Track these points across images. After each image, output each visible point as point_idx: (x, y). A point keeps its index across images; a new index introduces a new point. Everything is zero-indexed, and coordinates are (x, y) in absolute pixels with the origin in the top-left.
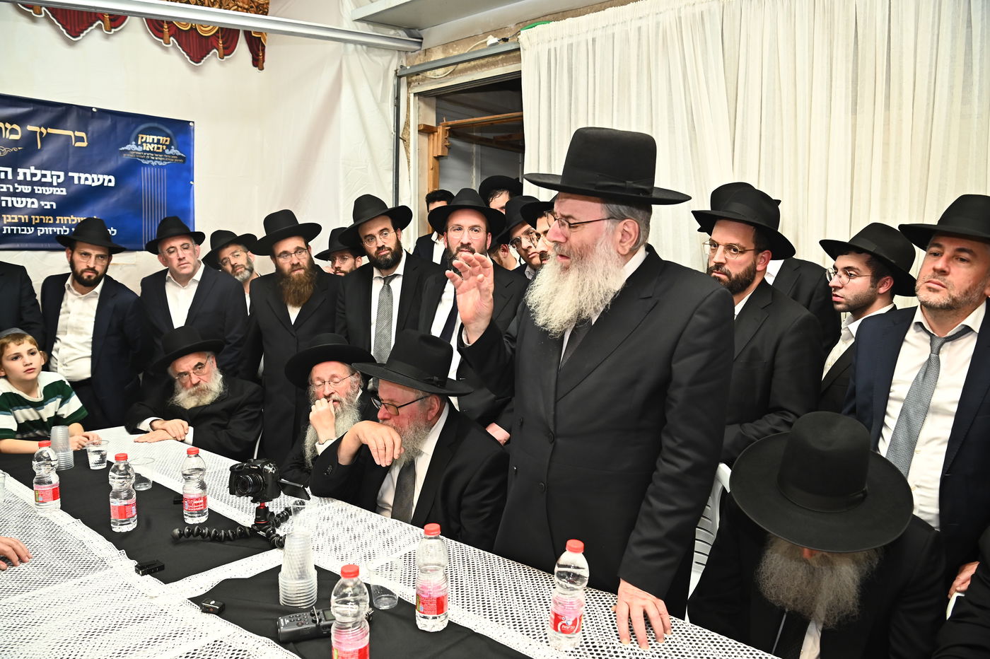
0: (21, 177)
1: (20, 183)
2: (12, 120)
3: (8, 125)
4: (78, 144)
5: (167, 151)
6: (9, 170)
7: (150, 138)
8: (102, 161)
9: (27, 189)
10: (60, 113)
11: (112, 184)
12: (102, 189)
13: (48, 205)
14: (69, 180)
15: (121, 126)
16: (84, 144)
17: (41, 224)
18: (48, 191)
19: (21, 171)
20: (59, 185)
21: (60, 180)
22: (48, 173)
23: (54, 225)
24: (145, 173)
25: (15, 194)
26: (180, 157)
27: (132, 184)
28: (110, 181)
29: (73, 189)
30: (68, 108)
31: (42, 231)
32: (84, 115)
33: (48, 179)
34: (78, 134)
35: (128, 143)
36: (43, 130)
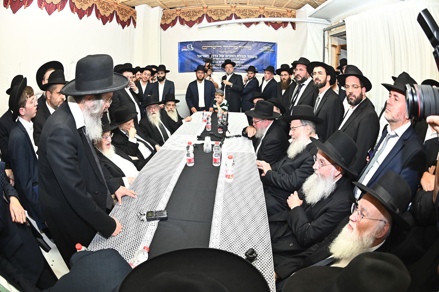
0: (237, 57)
1: (238, 58)
2: (236, 45)
3: (235, 47)
4: (249, 49)
5: (270, 50)
6: (235, 55)
7: (266, 47)
8: (254, 53)
9: (238, 59)
10: (246, 43)
11: (257, 58)
12: (254, 59)
13: (242, 62)
14: (247, 57)
15: (259, 44)
16: (251, 49)
17: (241, 66)
18: (242, 59)
19: (237, 55)
20: (245, 58)
21: (245, 57)
22: (243, 56)
23: (244, 67)
24: (265, 55)
25: (236, 60)
26: (273, 51)
27: (261, 58)
28: (256, 57)
29: (248, 59)
30: (248, 41)
31: (241, 68)
32: (251, 43)
33: (243, 57)
34: (249, 47)
35: (261, 48)
36: (242, 47)
